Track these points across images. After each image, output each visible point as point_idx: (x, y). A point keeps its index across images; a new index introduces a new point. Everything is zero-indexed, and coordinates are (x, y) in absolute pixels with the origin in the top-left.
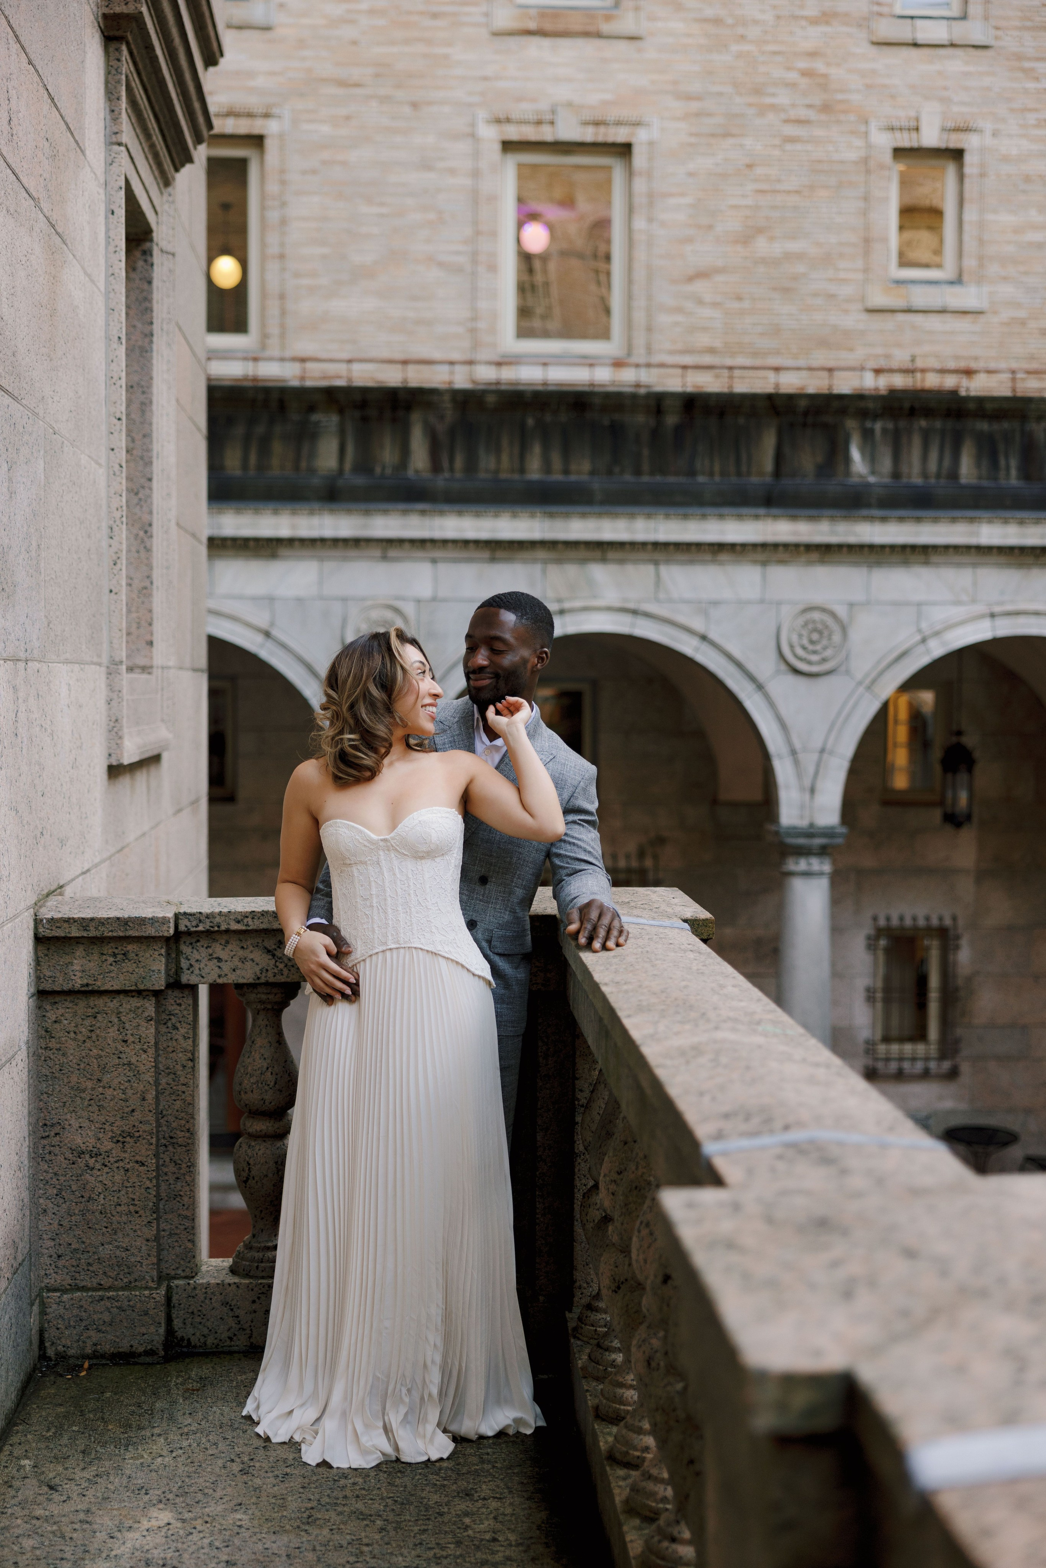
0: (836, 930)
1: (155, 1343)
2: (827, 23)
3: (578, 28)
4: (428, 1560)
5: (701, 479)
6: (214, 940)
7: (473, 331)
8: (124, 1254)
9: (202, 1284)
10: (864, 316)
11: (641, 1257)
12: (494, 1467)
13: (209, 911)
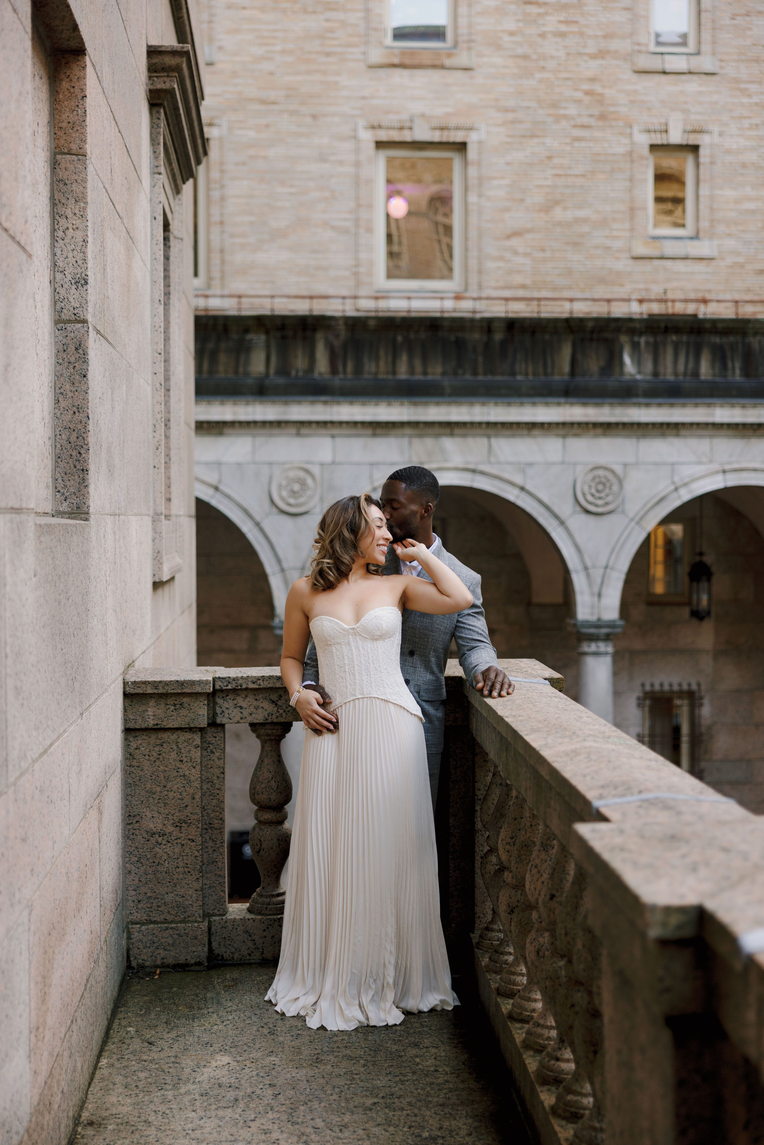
0: (617, 694)
1: (201, 957)
2: (603, 58)
3: (428, 62)
4: (396, 1082)
5: (519, 378)
6: (238, 695)
7: (356, 274)
8: (181, 900)
9: (231, 919)
10: (631, 262)
11: (532, 887)
12: (430, 1029)
13: (235, 676)
